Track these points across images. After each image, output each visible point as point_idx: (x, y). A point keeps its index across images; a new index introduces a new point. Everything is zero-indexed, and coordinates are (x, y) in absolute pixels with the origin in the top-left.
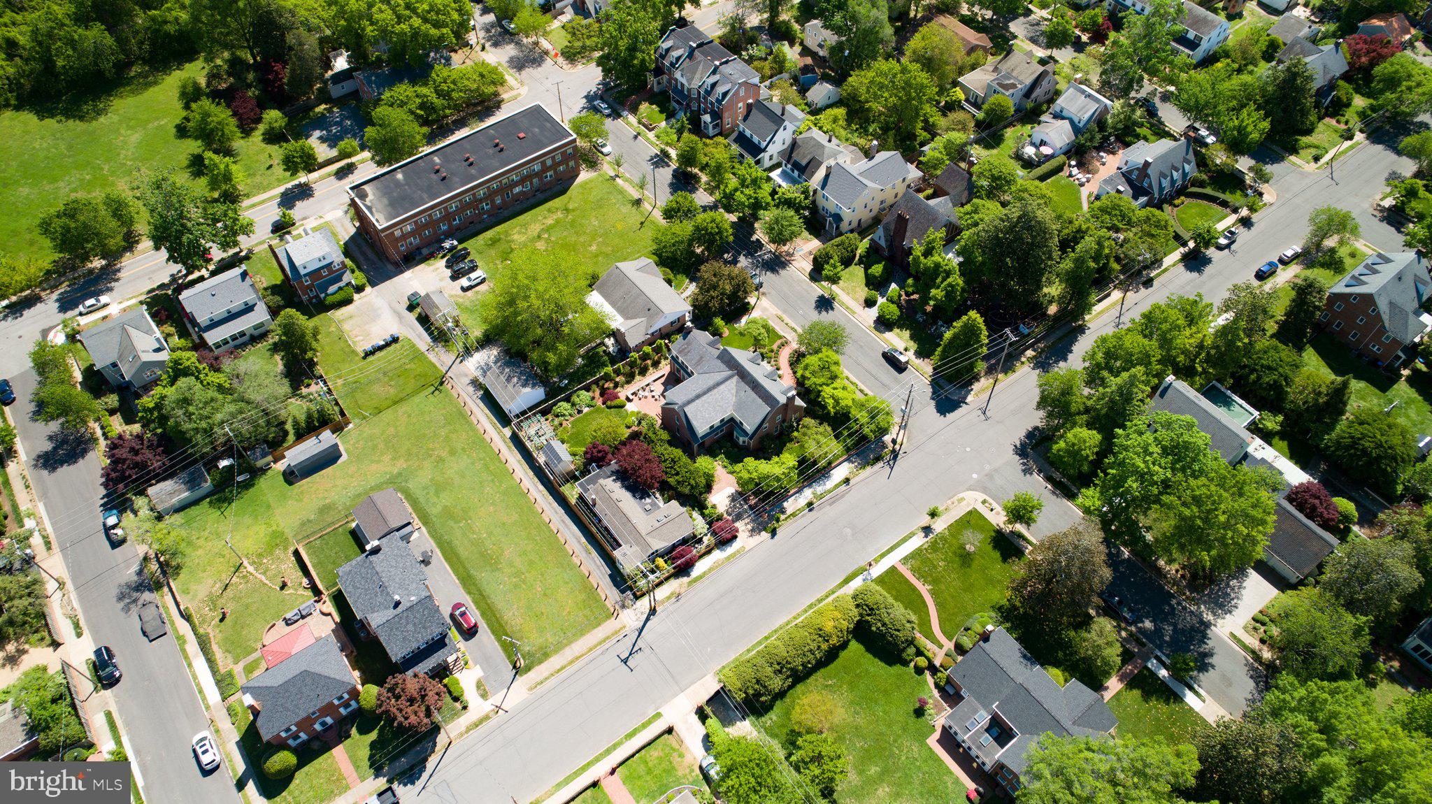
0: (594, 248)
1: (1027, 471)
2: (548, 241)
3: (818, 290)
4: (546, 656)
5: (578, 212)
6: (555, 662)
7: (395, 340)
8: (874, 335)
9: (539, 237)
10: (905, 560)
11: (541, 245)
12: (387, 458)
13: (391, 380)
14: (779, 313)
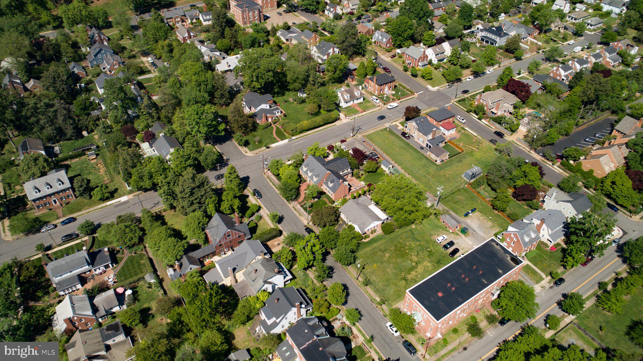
0: (387, 255)
1: (228, 160)
2: (412, 261)
3: (280, 227)
4: (381, 130)
5: (399, 277)
6: (379, 129)
7: (466, 215)
8: (262, 205)
9: (417, 264)
10: (278, 141)
11: (415, 259)
12: (447, 176)
13: (459, 201)
14: (300, 217)
